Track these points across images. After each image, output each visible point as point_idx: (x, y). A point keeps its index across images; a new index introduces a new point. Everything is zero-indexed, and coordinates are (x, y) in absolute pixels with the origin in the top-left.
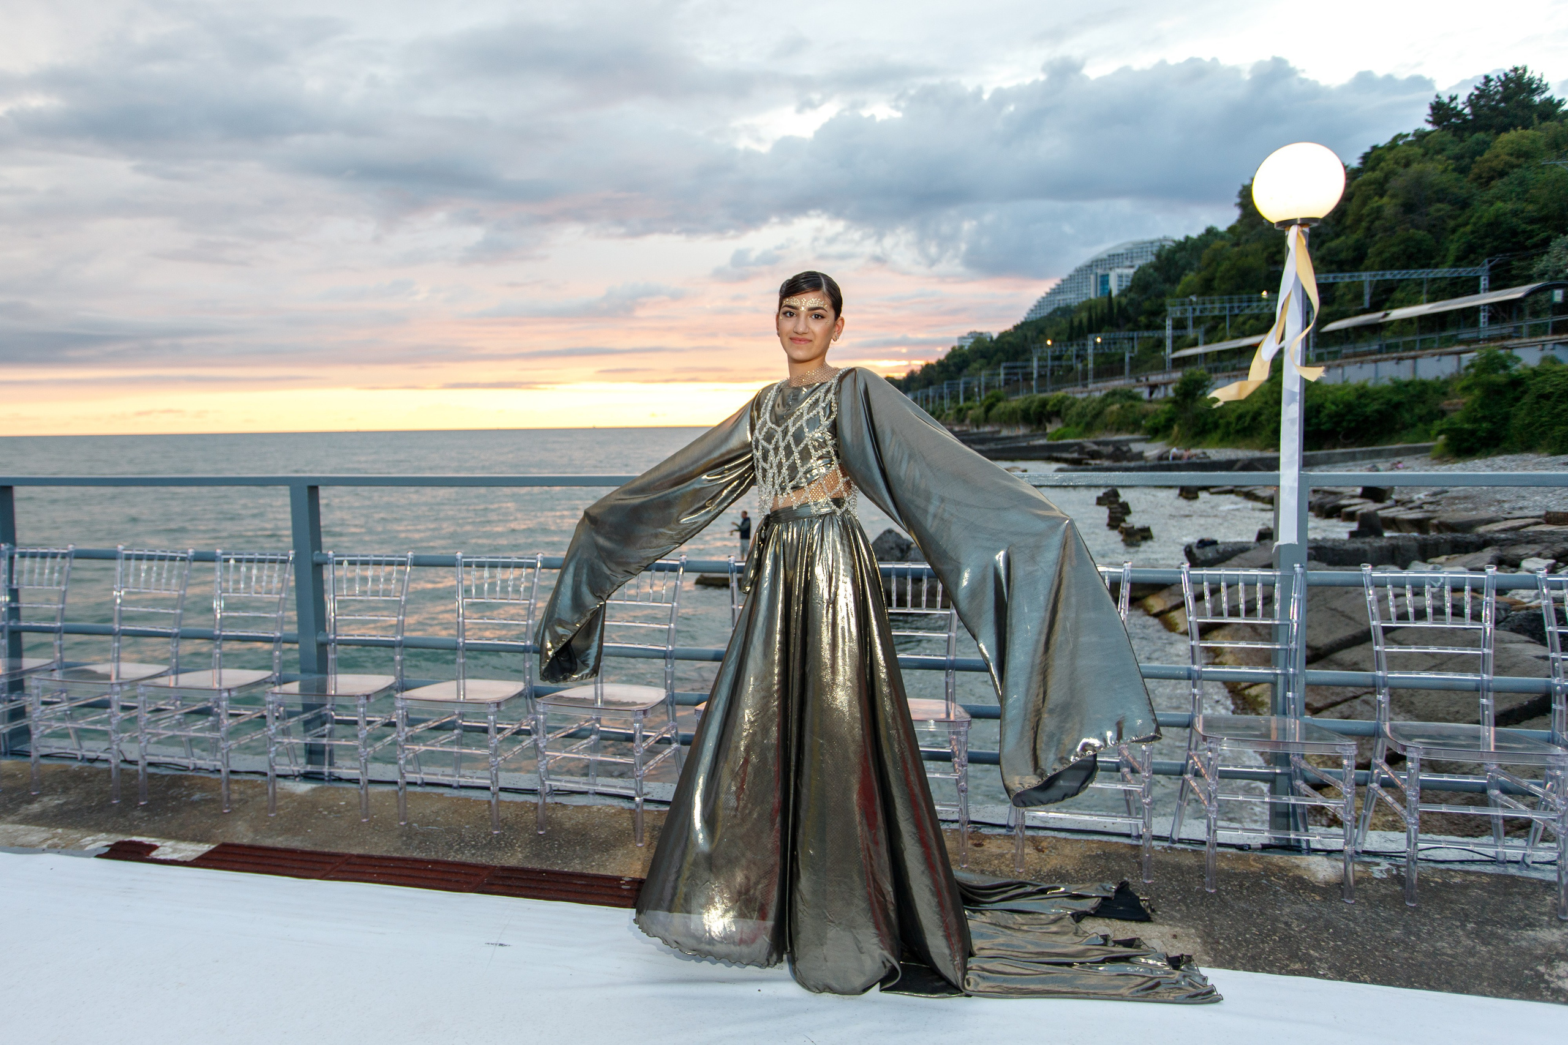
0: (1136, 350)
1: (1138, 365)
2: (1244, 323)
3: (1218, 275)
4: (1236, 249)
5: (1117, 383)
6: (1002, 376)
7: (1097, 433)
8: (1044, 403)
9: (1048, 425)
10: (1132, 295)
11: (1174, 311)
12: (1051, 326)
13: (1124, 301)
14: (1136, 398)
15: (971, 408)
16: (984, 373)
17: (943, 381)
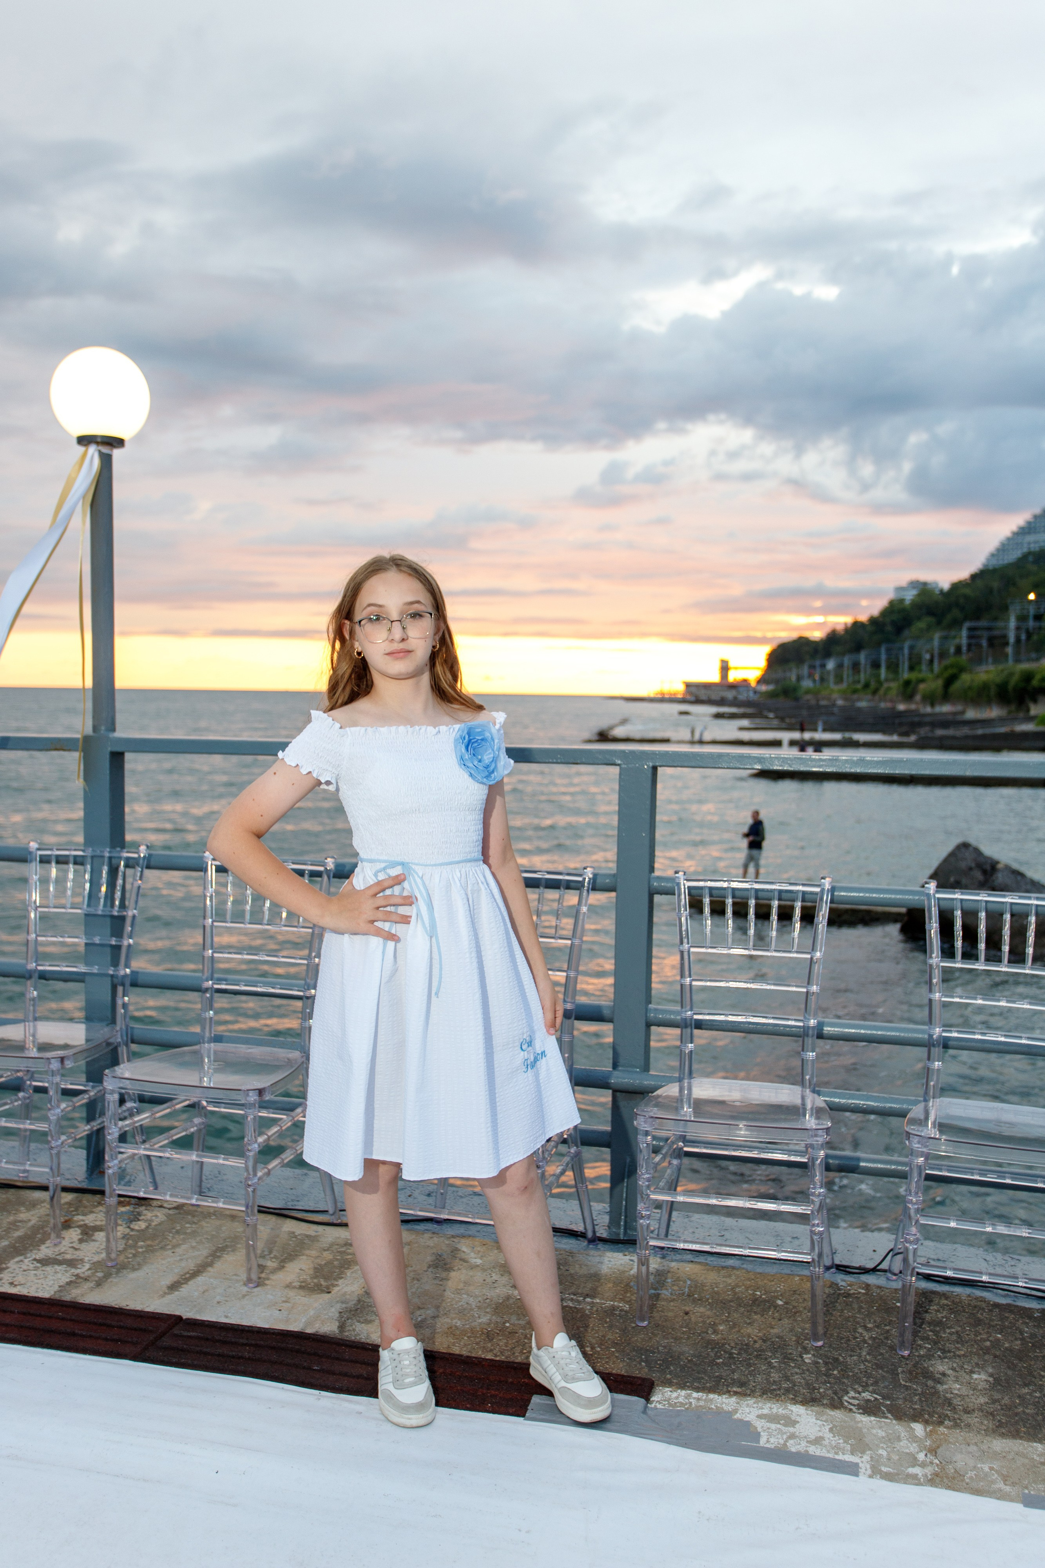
6: (963, 640)
8: (1028, 677)
9: (1032, 705)
15: (922, 681)
16: (937, 636)
17: (879, 645)
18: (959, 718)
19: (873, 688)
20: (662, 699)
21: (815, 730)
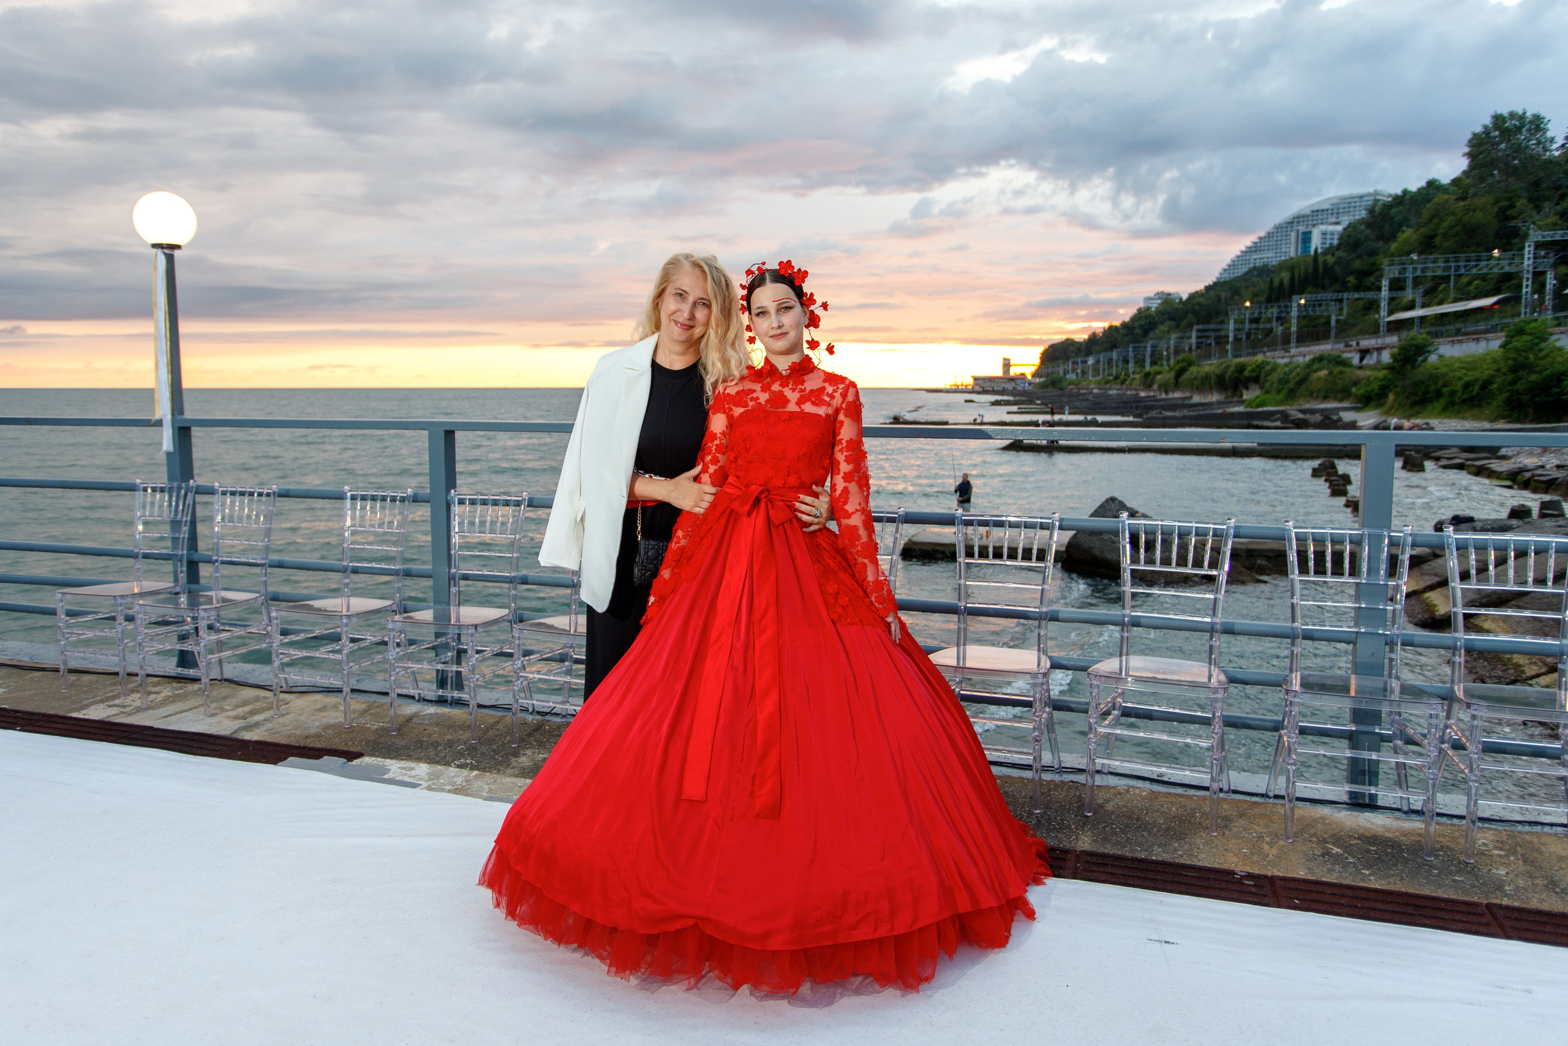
0: (1345, 312)
1: (1344, 330)
2: (1469, 284)
3: (1441, 231)
4: (1461, 204)
5: (1325, 348)
6: (1194, 340)
7: (1301, 401)
8: (1241, 369)
9: (1244, 392)
10: (1340, 253)
11: (1391, 272)
12: (1246, 287)
13: (1330, 259)
14: (1345, 363)
15: (1159, 373)
16: (1174, 336)
17: (1128, 344)
18: (1187, 402)
19: (1120, 380)
20: (956, 390)
21: (1063, 413)
